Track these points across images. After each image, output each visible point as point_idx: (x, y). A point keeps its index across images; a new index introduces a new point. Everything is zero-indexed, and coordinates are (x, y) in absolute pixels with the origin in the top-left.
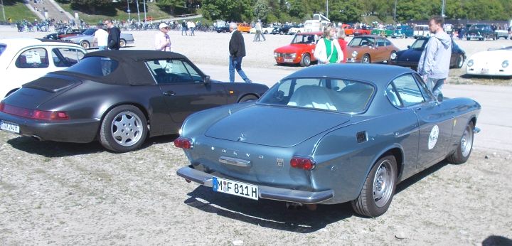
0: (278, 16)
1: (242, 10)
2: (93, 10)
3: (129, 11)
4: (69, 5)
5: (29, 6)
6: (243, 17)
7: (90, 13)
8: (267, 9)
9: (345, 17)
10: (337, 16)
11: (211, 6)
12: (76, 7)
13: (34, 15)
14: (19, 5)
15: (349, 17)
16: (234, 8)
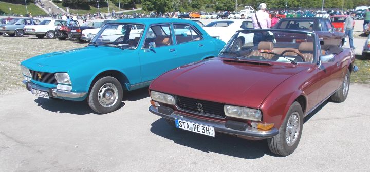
0: (186, 8)
1: (166, 5)
2: (76, 6)
3: (98, 6)
4: (61, 4)
5: (37, 4)
6: (166, 9)
7: (75, 8)
8: (180, 3)
9: (226, 8)
10: (221, 7)
11: (148, 2)
12: (65, 5)
13: (42, 11)
14: (31, 4)
15: (228, 7)
16: (161, 3)
